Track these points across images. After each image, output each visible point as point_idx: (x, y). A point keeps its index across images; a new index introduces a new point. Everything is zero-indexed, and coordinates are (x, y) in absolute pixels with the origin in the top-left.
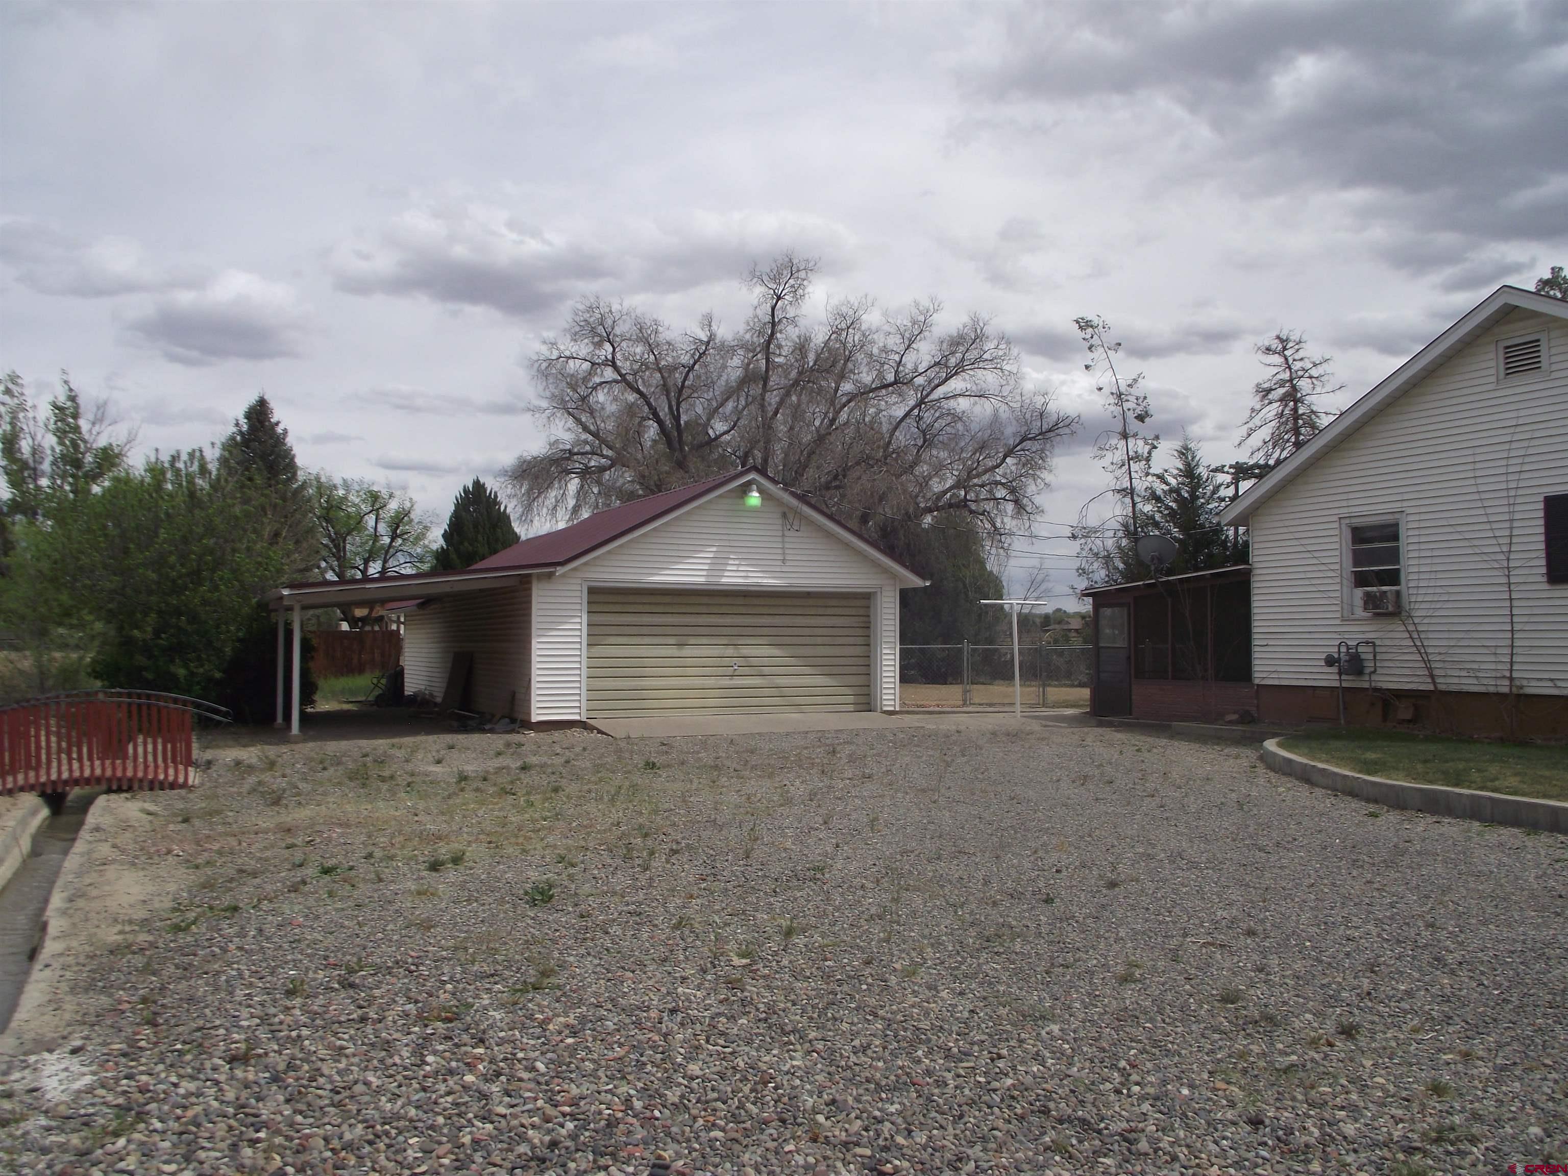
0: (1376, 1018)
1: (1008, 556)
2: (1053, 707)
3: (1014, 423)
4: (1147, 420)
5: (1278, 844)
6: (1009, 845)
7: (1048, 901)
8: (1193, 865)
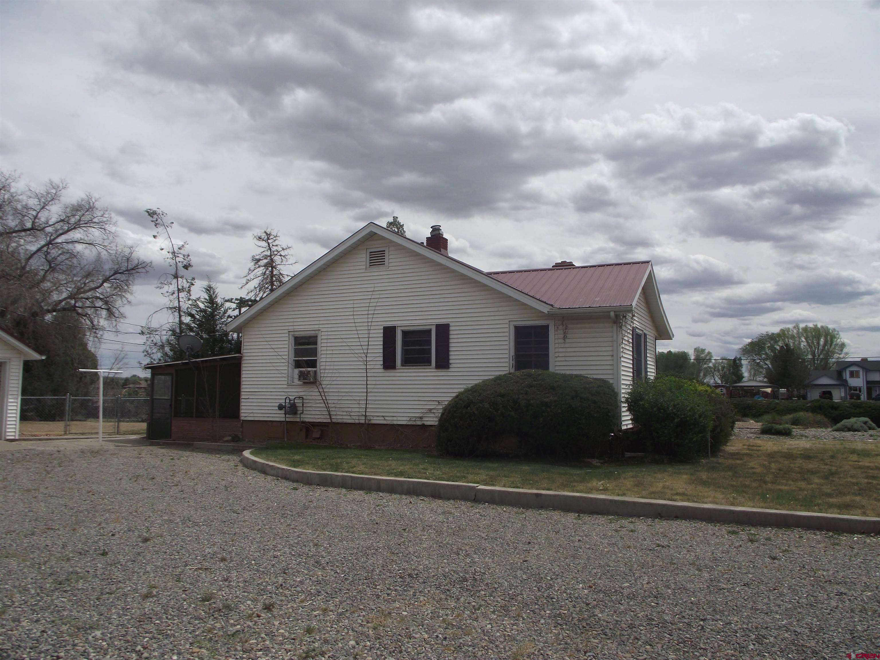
0: (283, 598)
1: (100, 342)
2: (124, 434)
3: (111, 262)
4: (190, 268)
5: (244, 509)
6: (84, 521)
7: (104, 554)
8: (196, 524)
